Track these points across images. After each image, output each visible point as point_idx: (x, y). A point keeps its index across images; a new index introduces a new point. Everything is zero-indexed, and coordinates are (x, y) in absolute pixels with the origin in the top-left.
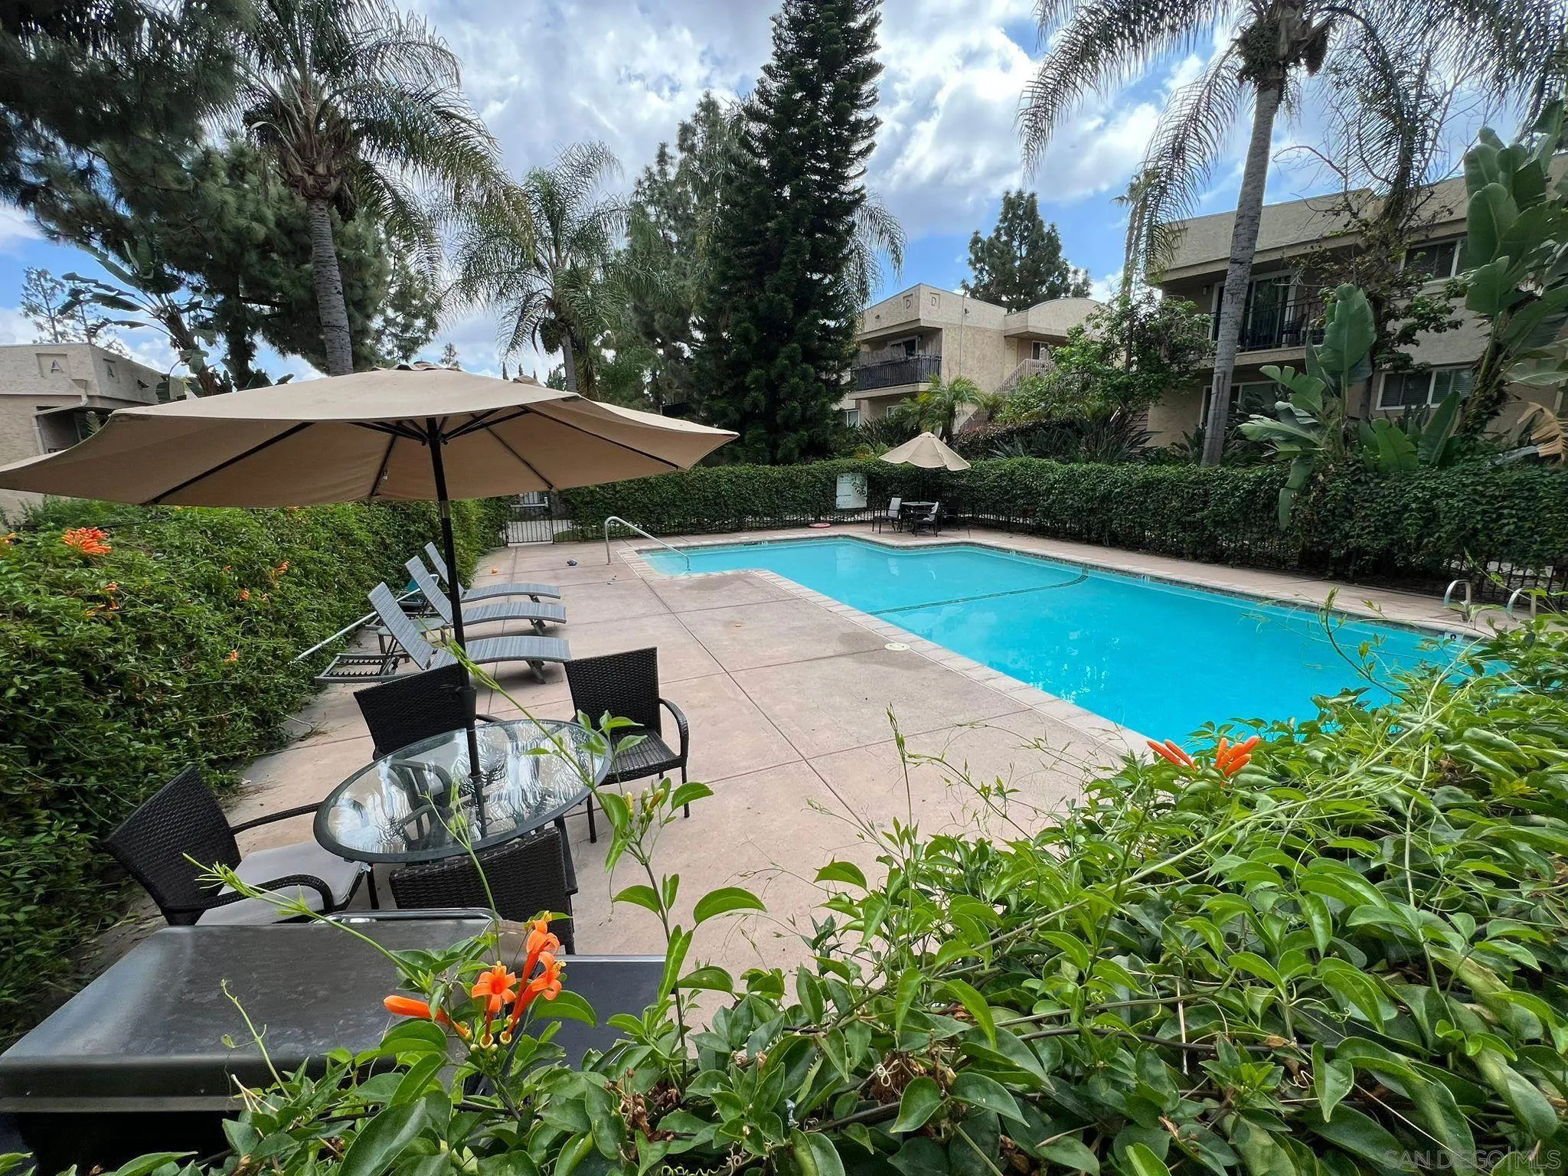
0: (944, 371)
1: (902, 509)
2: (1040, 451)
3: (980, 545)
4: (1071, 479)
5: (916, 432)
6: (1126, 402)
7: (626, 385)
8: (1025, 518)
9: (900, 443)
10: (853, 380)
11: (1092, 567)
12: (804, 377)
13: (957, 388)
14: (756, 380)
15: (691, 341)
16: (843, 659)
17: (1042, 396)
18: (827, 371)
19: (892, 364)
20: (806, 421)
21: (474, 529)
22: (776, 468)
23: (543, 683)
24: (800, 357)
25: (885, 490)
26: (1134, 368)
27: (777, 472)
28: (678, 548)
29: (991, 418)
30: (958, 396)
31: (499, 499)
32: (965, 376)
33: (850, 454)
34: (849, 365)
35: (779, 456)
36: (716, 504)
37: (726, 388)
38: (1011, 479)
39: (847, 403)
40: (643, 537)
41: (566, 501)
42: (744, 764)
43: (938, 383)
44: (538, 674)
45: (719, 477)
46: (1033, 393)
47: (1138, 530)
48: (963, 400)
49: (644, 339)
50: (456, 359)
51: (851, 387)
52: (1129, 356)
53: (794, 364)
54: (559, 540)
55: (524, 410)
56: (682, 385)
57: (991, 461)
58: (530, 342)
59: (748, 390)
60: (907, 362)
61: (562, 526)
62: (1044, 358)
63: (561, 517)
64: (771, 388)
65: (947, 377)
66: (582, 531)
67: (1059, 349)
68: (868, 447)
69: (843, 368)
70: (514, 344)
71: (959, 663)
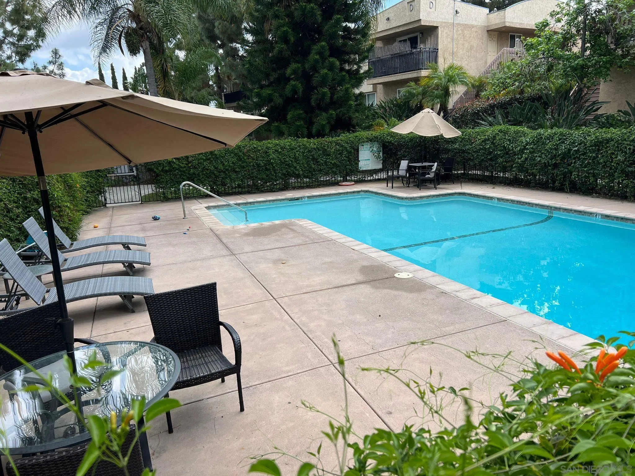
0: (440, 60)
1: (409, 169)
2: (515, 120)
3: (470, 195)
4: (539, 141)
5: (419, 109)
6: (582, 79)
7: (194, 78)
8: (504, 172)
9: (408, 117)
10: (370, 69)
11: (556, 209)
12: (331, 68)
13: (450, 73)
14: (294, 72)
15: (244, 42)
16: (362, 286)
17: (516, 77)
18: (350, 63)
19: (401, 56)
20: (334, 103)
21: (79, 195)
22: (312, 140)
23: (133, 312)
24: (327, 53)
25: (396, 154)
26: (588, 52)
27: (313, 143)
28: (239, 204)
29: (477, 95)
30: (451, 79)
31: (98, 171)
32: (457, 63)
33: (369, 128)
34: (366, 57)
35: (314, 131)
36: (267, 169)
37: (272, 79)
38: (493, 143)
39: (366, 87)
40: (211, 196)
41: (150, 170)
42: (287, 368)
43: (435, 69)
44: (130, 306)
45: (268, 148)
46: (509, 75)
47: (592, 179)
48: (455, 83)
49: (207, 42)
50: (60, 60)
51: (369, 74)
52: (584, 43)
53: (324, 59)
54: (146, 200)
55: (103, 104)
56: (238, 77)
57: (477, 129)
58: (117, 46)
59: (288, 80)
60: (412, 53)
61: (148, 190)
62: (519, 48)
63: (147, 183)
64: (306, 77)
65: (443, 64)
66: (164, 193)
67: (529, 40)
68: (383, 121)
69: (362, 60)
70: (105, 48)
71: (450, 286)
